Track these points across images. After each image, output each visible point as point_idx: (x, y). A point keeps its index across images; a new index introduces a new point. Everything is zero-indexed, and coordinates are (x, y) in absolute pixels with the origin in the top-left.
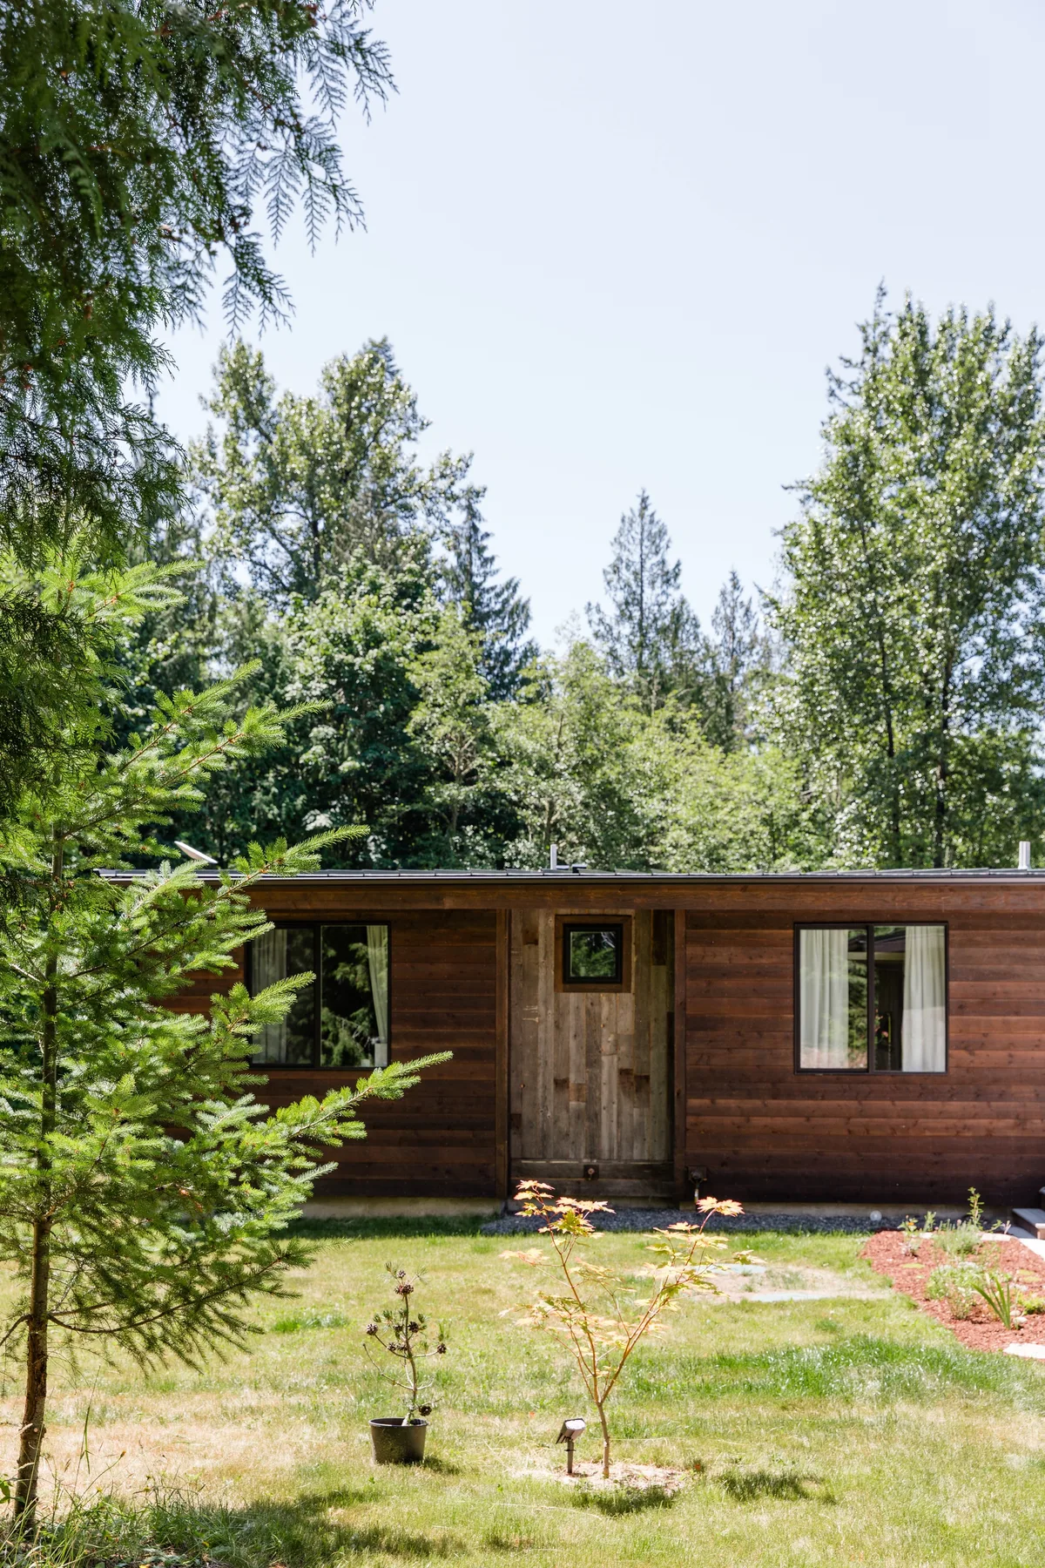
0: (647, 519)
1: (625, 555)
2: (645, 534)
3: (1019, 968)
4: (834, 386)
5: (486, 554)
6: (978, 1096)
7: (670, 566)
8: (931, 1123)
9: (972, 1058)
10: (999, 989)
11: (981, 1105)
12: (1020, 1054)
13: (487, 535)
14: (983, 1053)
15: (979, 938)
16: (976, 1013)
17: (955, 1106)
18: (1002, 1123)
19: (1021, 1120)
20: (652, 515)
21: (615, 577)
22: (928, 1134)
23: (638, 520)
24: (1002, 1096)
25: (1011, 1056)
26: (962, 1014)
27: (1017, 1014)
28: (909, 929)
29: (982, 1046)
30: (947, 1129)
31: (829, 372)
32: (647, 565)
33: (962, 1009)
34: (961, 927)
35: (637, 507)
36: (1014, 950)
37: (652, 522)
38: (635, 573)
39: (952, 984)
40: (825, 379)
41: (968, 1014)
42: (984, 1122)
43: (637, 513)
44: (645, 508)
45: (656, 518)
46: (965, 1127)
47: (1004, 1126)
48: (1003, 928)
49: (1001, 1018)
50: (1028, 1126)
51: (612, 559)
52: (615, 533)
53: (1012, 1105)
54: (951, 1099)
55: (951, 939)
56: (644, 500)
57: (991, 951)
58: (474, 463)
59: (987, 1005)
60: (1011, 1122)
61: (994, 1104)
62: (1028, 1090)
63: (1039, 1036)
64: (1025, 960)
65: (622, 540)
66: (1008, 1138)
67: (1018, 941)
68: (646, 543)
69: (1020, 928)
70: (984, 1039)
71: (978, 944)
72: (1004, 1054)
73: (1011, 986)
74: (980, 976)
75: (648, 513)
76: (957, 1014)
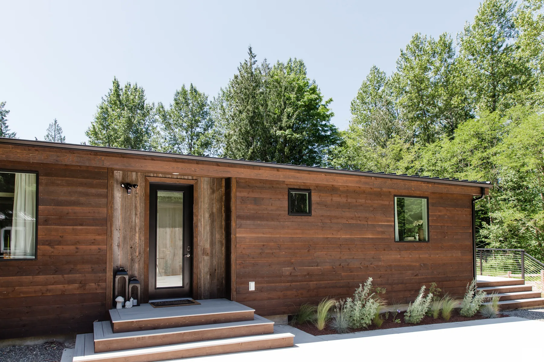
0: (56, 126)
1: (50, 133)
2: (56, 129)
3: (83, 199)
4: (104, 101)
5: (6, 125)
6: (56, 272)
7: (63, 137)
8: (24, 289)
9: (52, 250)
10: (70, 211)
11: (59, 277)
12: (82, 247)
13: (6, 120)
14: (60, 247)
15: (59, 182)
16: (55, 224)
17: (41, 278)
18: (71, 287)
19: (83, 284)
20: (58, 125)
21: (48, 138)
22: (22, 295)
23: (54, 126)
24: (71, 272)
25: (77, 248)
26: (47, 225)
27: (81, 225)
28: (18, 175)
29: (59, 243)
30: (35, 292)
31: (102, 98)
32: (57, 136)
33: (46, 222)
34: (47, 175)
35: (54, 122)
36: (80, 189)
37: (58, 126)
38: (53, 138)
39: (40, 207)
40: (101, 99)
41: (50, 225)
42: (60, 286)
43: (54, 124)
44: (56, 123)
45: (59, 126)
46: (47, 290)
47: (73, 288)
48: (73, 177)
49: (71, 227)
50: (87, 287)
51: (47, 134)
52: (48, 128)
53: (77, 276)
54: (38, 274)
55: (40, 181)
56: (55, 121)
57: (65, 189)
58: (6, 104)
59: (62, 220)
60: (77, 285)
61: (65, 276)
62: (88, 267)
63: (94, 237)
64: (86, 195)
65: (50, 129)
66: (74, 294)
67: (82, 185)
68: (56, 131)
69: (84, 178)
70: (60, 239)
71: (58, 185)
72: (72, 248)
73: (78, 209)
74: (59, 203)
75: (57, 124)
76: (43, 225)
